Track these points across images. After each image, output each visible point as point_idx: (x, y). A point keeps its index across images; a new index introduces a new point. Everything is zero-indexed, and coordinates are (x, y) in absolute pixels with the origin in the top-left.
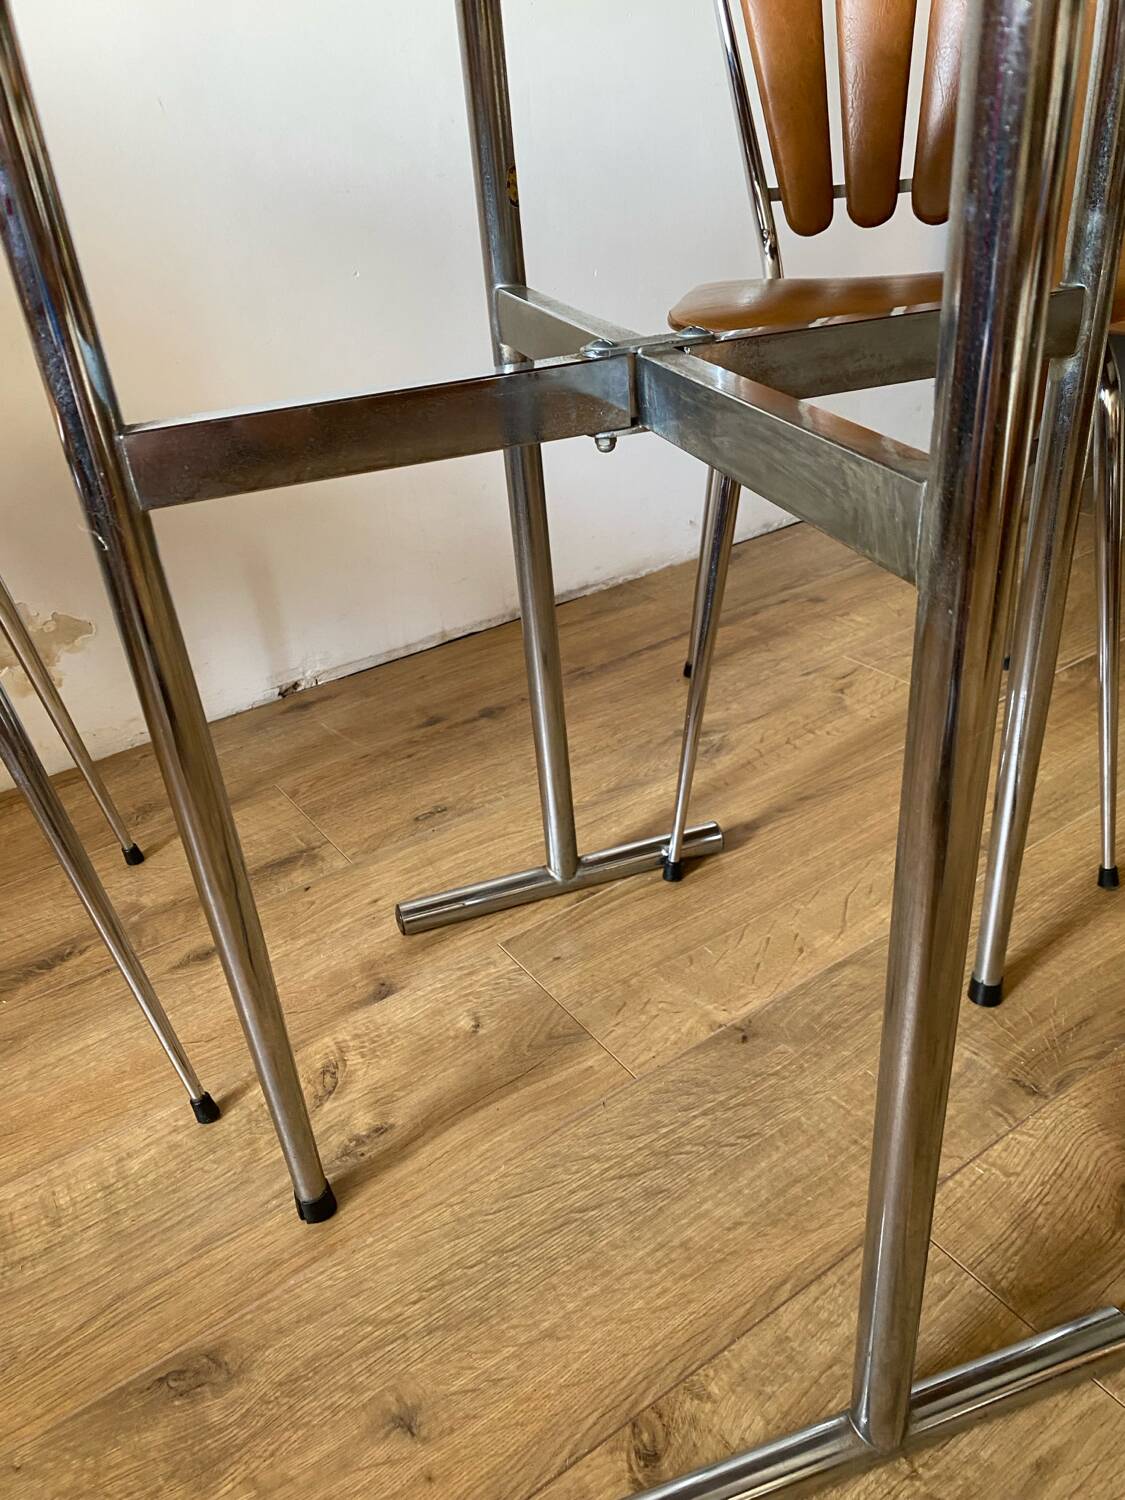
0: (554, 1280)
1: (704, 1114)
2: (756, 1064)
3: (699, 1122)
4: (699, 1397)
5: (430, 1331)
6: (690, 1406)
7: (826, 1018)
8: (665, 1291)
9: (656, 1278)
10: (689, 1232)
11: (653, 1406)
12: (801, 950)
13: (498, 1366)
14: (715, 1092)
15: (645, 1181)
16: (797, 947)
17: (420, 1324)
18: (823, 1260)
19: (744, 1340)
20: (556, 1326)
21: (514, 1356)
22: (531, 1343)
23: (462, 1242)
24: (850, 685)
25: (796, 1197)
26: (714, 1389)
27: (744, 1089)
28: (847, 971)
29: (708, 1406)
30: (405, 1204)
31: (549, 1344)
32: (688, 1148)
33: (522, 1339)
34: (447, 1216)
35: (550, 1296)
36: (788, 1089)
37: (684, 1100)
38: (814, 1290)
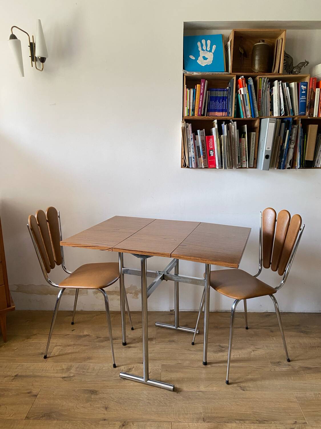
0: (131, 405)
1: (163, 398)
2: (175, 397)
3: (162, 399)
4: (133, 424)
5: (115, 402)
6: (131, 424)
7: (190, 397)
8: (140, 413)
9: (140, 411)
10: (148, 409)
11: (128, 422)
12: (198, 387)
13: (118, 409)
14: (167, 397)
15: (149, 401)
16: (198, 386)
17: (115, 401)
18: (159, 421)
19: (142, 422)
20: (126, 409)
21: (120, 409)
22: (123, 409)
23: (126, 396)
24: (256, 350)
25: (163, 413)
26: (135, 424)
27: (171, 399)
28: (200, 393)
29: (133, 425)
30: (124, 388)
31: (124, 410)
32: (158, 401)
33: (123, 408)
34: (127, 392)
35: (129, 406)
36: (176, 402)
37: (163, 396)
38: (154, 423)
